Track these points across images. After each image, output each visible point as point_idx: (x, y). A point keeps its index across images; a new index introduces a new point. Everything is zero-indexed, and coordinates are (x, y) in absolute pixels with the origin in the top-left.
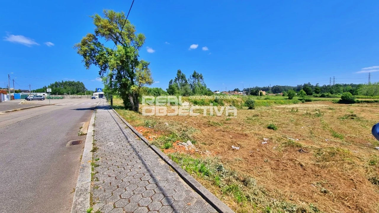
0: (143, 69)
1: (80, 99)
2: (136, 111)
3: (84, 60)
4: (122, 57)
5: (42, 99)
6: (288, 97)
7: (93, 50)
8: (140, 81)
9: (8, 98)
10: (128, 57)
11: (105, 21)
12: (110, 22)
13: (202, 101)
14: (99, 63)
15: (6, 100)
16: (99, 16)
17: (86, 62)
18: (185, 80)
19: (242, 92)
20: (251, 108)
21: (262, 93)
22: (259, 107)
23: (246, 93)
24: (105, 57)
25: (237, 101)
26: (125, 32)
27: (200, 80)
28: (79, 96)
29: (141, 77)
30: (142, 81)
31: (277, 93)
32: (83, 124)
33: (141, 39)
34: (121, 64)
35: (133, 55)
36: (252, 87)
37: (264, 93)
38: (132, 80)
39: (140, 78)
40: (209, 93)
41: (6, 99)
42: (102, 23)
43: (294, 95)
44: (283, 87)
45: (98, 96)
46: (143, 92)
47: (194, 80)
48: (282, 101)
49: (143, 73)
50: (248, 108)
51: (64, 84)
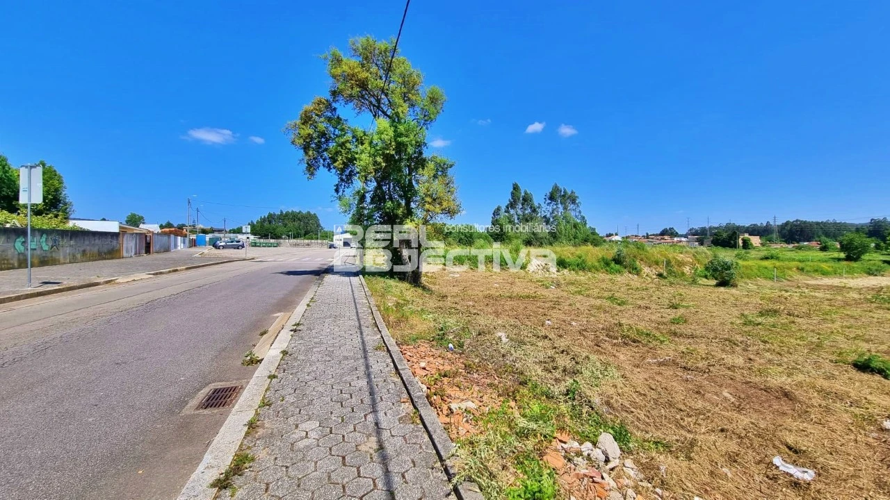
0: (435, 176)
1: (307, 248)
2: (414, 282)
3: (303, 160)
4: (387, 147)
5: (240, 248)
6: (842, 255)
7: (323, 134)
8: (427, 206)
9: (184, 243)
10: (400, 147)
11: (351, 63)
12: (363, 65)
13: (580, 261)
14: (336, 164)
15: (179, 248)
16: (339, 53)
17: (308, 164)
18: (531, 208)
19: (685, 236)
20: (723, 283)
21: (749, 240)
22: (748, 281)
23: (698, 240)
24: (350, 149)
25: (681, 264)
26: (395, 87)
27: (571, 206)
28: (306, 241)
29: (431, 196)
30: (431, 208)
31: (798, 243)
32: (278, 317)
33: (433, 100)
34: (384, 164)
35: (414, 142)
36: (717, 225)
37: (755, 240)
38: (408, 204)
39: (428, 199)
40: (592, 239)
41: (180, 246)
42: (345, 68)
43: (864, 249)
44: (818, 223)
45: (342, 243)
46: (435, 236)
47: (555, 207)
48: (824, 266)
49: (437, 186)
50: (714, 282)
51: (284, 217)
